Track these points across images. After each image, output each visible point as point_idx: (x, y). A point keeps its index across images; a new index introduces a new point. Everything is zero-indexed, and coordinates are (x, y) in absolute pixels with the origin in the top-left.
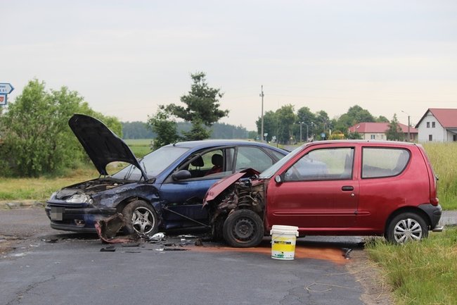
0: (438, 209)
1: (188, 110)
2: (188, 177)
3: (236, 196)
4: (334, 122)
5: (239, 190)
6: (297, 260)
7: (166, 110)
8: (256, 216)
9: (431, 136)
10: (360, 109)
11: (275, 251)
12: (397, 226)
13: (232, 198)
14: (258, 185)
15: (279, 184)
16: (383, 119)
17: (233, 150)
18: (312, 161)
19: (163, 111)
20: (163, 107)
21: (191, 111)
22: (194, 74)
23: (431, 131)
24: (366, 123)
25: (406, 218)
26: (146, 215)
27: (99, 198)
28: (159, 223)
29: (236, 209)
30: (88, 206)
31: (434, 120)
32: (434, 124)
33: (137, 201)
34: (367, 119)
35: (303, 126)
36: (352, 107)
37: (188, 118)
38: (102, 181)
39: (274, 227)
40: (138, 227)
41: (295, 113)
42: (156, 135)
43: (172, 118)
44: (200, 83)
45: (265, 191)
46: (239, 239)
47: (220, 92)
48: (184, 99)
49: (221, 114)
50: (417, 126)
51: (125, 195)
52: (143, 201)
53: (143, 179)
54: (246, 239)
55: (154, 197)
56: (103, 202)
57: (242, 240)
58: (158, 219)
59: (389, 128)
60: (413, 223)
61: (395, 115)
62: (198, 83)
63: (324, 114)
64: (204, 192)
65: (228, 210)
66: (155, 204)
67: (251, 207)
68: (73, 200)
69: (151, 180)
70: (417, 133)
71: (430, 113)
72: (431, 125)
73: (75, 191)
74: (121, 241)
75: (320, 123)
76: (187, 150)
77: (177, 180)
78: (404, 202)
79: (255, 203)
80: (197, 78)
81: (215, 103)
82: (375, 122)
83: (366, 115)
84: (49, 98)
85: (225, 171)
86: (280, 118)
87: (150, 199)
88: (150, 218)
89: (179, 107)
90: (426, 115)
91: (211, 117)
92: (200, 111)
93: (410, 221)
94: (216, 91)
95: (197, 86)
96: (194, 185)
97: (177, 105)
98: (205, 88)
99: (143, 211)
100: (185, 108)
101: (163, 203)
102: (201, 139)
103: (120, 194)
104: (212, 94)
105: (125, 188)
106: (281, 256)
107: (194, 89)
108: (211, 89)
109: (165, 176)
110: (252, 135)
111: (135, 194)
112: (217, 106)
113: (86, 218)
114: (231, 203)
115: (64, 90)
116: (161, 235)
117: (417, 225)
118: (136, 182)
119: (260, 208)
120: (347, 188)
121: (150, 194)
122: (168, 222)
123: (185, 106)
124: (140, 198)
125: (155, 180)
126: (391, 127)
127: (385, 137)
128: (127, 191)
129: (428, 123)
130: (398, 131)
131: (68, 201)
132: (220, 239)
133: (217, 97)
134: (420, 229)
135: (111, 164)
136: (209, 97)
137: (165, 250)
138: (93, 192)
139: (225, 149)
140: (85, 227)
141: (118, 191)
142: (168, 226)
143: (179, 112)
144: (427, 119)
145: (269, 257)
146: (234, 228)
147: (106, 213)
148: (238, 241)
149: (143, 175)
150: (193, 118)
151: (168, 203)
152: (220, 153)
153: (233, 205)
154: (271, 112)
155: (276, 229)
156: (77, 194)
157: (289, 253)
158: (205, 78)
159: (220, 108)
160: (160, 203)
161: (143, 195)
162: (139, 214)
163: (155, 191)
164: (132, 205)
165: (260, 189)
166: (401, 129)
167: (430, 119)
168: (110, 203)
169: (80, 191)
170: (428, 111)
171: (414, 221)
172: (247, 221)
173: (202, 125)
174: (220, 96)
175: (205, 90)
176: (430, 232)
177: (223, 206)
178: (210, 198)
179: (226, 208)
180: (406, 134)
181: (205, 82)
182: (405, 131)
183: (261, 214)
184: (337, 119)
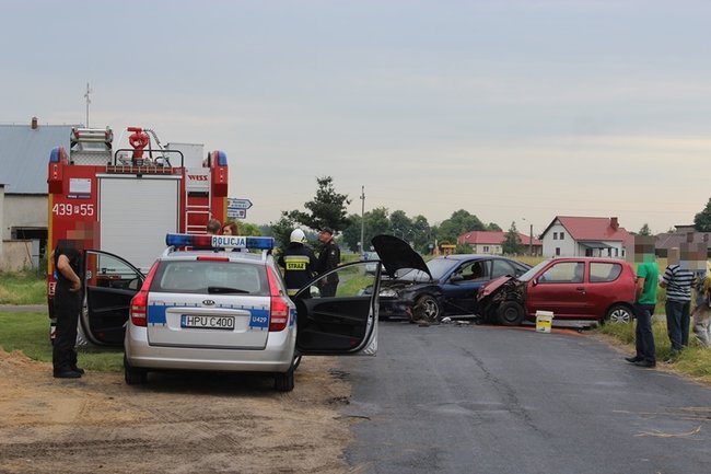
1: (313, 217)
4: (434, 229)
7: (290, 216)
9: (557, 250)
10: (467, 215)
19: (286, 218)
20: (286, 213)
21: (316, 219)
22: (321, 179)
23: (559, 243)
31: (563, 230)
32: (562, 235)
37: (314, 226)
44: (326, 189)
47: (348, 199)
48: (309, 206)
50: (542, 237)
59: (506, 239)
61: (514, 223)
62: (324, 189)
70: (541, 246)
71: (558, 222)
72: (559, 236)
75: (417, 230)
80: (324, 183)
81: (342, 210)
82: (484, 230)
83: (475, 222)
89: (304, 213)
90: (553, 224)
94: (344, 198)
95: (323, 192)
97: (301, 212)
98: (332, 194)
100: (310, 215)
104: (340, 200)
107: (319, 195)
108: (338, 195)
112: (344, 213)
123: (310, 213)
126: (508, 237)
127: (501, 249)
129: (555, 234)
130: (517, 243)
133: (345, 204)
136: (336, 204)
143: (303, 218)
144: (554, 230)
158: (331, 183)
159: (346, 216)
166: (520, 241)
167: (558, 229)
170: (556, 219)
174: (348, 203)
175: (332, 196)
180: (527, 245)
181: (332, 188)
182: (525, 242)
184: (438, 226)
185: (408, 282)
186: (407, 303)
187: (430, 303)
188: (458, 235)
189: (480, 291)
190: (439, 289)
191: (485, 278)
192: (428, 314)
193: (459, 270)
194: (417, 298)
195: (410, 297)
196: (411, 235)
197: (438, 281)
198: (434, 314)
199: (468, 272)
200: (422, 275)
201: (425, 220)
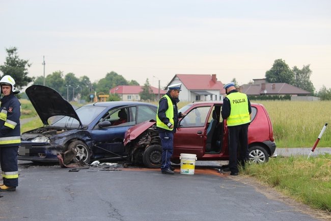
10: (116, 75)
22: (9, 49)
41: (63, 78)
44: (13, 56)
47: (29, 63)
49: (30, 80)
59: (142, 90)
62: (11, 56)
71: (177, 78)
80: (11, 51)
81: (25, 72)
82: (128, 85)
90: (173, 80)
91: (22, 82)
94: (26, 62)
95: (10, 58)
98: (17, 60)
104: (23, 64)
107: (8, 61)
108: (22, 60)
112: (26, 73)
126: (144, 89)
130: (150, 92)
133: (26, 67)
136: (20, 67)
158: (16, 51)
159: (28, 75)
166: (152, 91)
174: (29, 66)
175: (17, 61)
181: (17, 55)
184: (97, 83)
185: (59, 129)
186: (58, 149)
187: (81, 148)
188: (110, 88)
189: (126, 135)
190: (88, 134)
191: (131, 123)
192: (78, 157)
193: (106, 115)
194: (69, 143)
195: (61, 142)
196: (79, 89)
197: (87, 127)
198: (84, 158)
199: (115, 116)
200: (72, 122)
201: (88, 79)
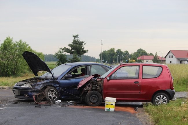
0: (174, 91)
1: (71, 50)
2: (71, 77)
3: (90, 85)
4: (131, 55)
5: (92, 83)
6: (115, 111)
7: (62, 50)
8: (99, 94)
9: (171, 61)
10: (142, 50)
11: (107, 108)
12: (157, 98)
13: (89, 86)
14: (100, 81)
15: (108, 81)
16: (151, 54)
17: (89, 67)
18: (122, 71)
20: (61, 49)
21: (73, 50)
22: (74, 35)
23: (171, 59)
24: (144, 56)
25: (160, 95)
26: (54, 93)
27: (35, 86)
28: (59, 96)
29: (90, 91)
30: (30, 89)
31: (172, 55)
32: (172, 56)
33: (50, 87)
34: (145, 54)
35: (119, 57)
36: (139, 49)
37: (71, 53)
38: (36, 79)
39: (106, 98)
40: (50, 97)
41: (115, 51)
42: (58, 60)
43: (65, 53)
44: (77, 39)
45: (103, 83)
46: (92, 103)
47: (85, 43)
48: (70, 45)
49: (85, 52)
50: (165, 57)
51: (45, 84)
52: (53, 87)
53: (53, 78)
54: (95, 103)
55: (57, 85)
56: (36, 87)
57: (93, 103)
58: (58, 95)
59: (154, 58)
60: (163, 97)
61: (156, 53)
62: (76, 39)
63: (127, 52)
64: (77, 83)
65: (88, 91)
66: (57, 88)
67: (97, 90)
68: (24, 86)
69: (56, 78)
70: (165, 60)
72: (171, 57)
73: (25, 83)
74: (44, 103)
75: (126, 56)
76: (71, 66)
77: (67, 78)
78: (160, 89)
79: (99, 88)
80: (75, 37)
81: (82, 47)
82: (148, 55)
83: (144, 52)
84: (14, 44)
85: (86, 75)
86: (109, 53)
87: (55, 86)
88: (55, 94)
89: (68, 49)
90: (169, 53)
91: (81, 53)
92: (76, 50)
93: (162, 96)
94: (83, 42)
95: (75, 40)
96: (74, 80)
97: (67, 48)
98: (79, 41)
99: (52, 91)
100: (70, 49)
101: (61, 88)
102: (77, 62)
103: (43, 84)
104: (82, 43)
105: (45, 81)
106: (109, 110)
107: (74, 41)
108: (81, 41)
109: (62, 77)
110: (97, 60)
111: (49, 84)
112: (83, 48)
113: (29, 93)
114: (88, 88)
115: (21, 41)
116: (60, 101)
117: (165, 98)
118: (50, 79)
119: (100, 91)
120: (136, 82)
121: (56, 84)
122: (63, 96)
123: (70, 48)
124: (51, 86)
125: (57, 79)
126: (155, 57)
127: (152, 62)
128: (46, 83)
129: (170, 56)
130: (158, 59)
131: (22, 87)
132: (84, 103)
133: (83, 45)
134: (166, 99)
135: (39, 71)
136: (80, 45)
137: (61, 107)
138: (32, 83)
139: (86, 66)
140: (29, 97)
141: (42, 83)
142: (63, 97)
143: (67, 50)
144: (169, 55)
145: (104, 110)
146: (90, 98)
147: (37, 91)
148: (92, 104)
149: (53, 76)
150: (73, 53)
151: (63, 88)
152: (84, 67)
153: (89, 89)
154: (105, 51)
155: (107, 99)
156: (25, 84)
157: (112, 109)
158: (78, 37)
159: (84, 49)
160: (60, 88)
161: (53, 85)
162: (51, 92)
163: (58, 83)
164: (48, 88)
165: (101, 83)
166: (159, 58)
167: (171, 54)
168: (39, 88)
169: (27, 83)
170: (170, 51)
171: (163, 96)
172: (95, 96)
173: (77, 56)
174: (85, 44)
175: (78, 42)
176: (170, 100)
177: (85, 89)
178: (80, 86)
179: (86, 90)
180: (161, 60)
181: (79, 39)
182: (160, 59)
183: (101, 93)
